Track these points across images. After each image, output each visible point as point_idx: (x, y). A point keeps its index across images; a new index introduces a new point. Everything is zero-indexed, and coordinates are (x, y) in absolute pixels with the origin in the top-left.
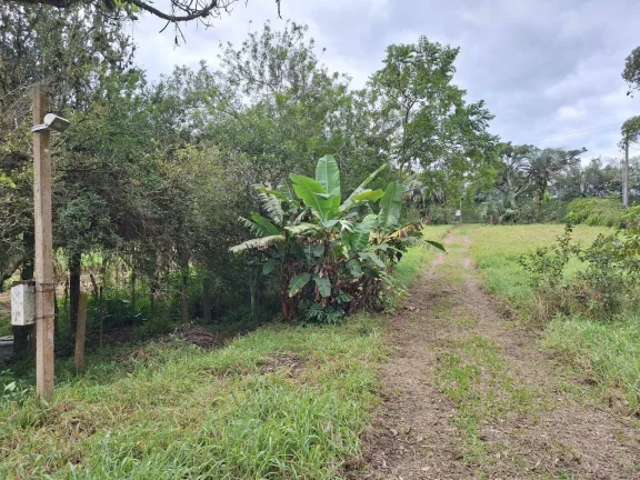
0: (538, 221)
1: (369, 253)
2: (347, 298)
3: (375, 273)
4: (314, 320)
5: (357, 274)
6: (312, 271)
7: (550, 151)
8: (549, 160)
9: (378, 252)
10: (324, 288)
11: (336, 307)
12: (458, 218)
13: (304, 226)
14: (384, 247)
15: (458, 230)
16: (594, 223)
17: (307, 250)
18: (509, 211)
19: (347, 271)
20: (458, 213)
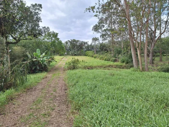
0: (81, 55)
1: (45, 63)
2: (42, 69)
3: (46, 66)
4: (37, 73)
5: (43, 66)
6: (36, 66)
7: (82, 42)
8: (82, 44)
9: (47, 63)
10: (38, 68)
11: (40, 71)
12: (66, 54)
13: (35, 59)
14: (47, 62)
15: (65, 57)
16: (89, 56)
17: (35, 63)
18: (75, 53)
19: (42, 66)
20: (66, 53)
